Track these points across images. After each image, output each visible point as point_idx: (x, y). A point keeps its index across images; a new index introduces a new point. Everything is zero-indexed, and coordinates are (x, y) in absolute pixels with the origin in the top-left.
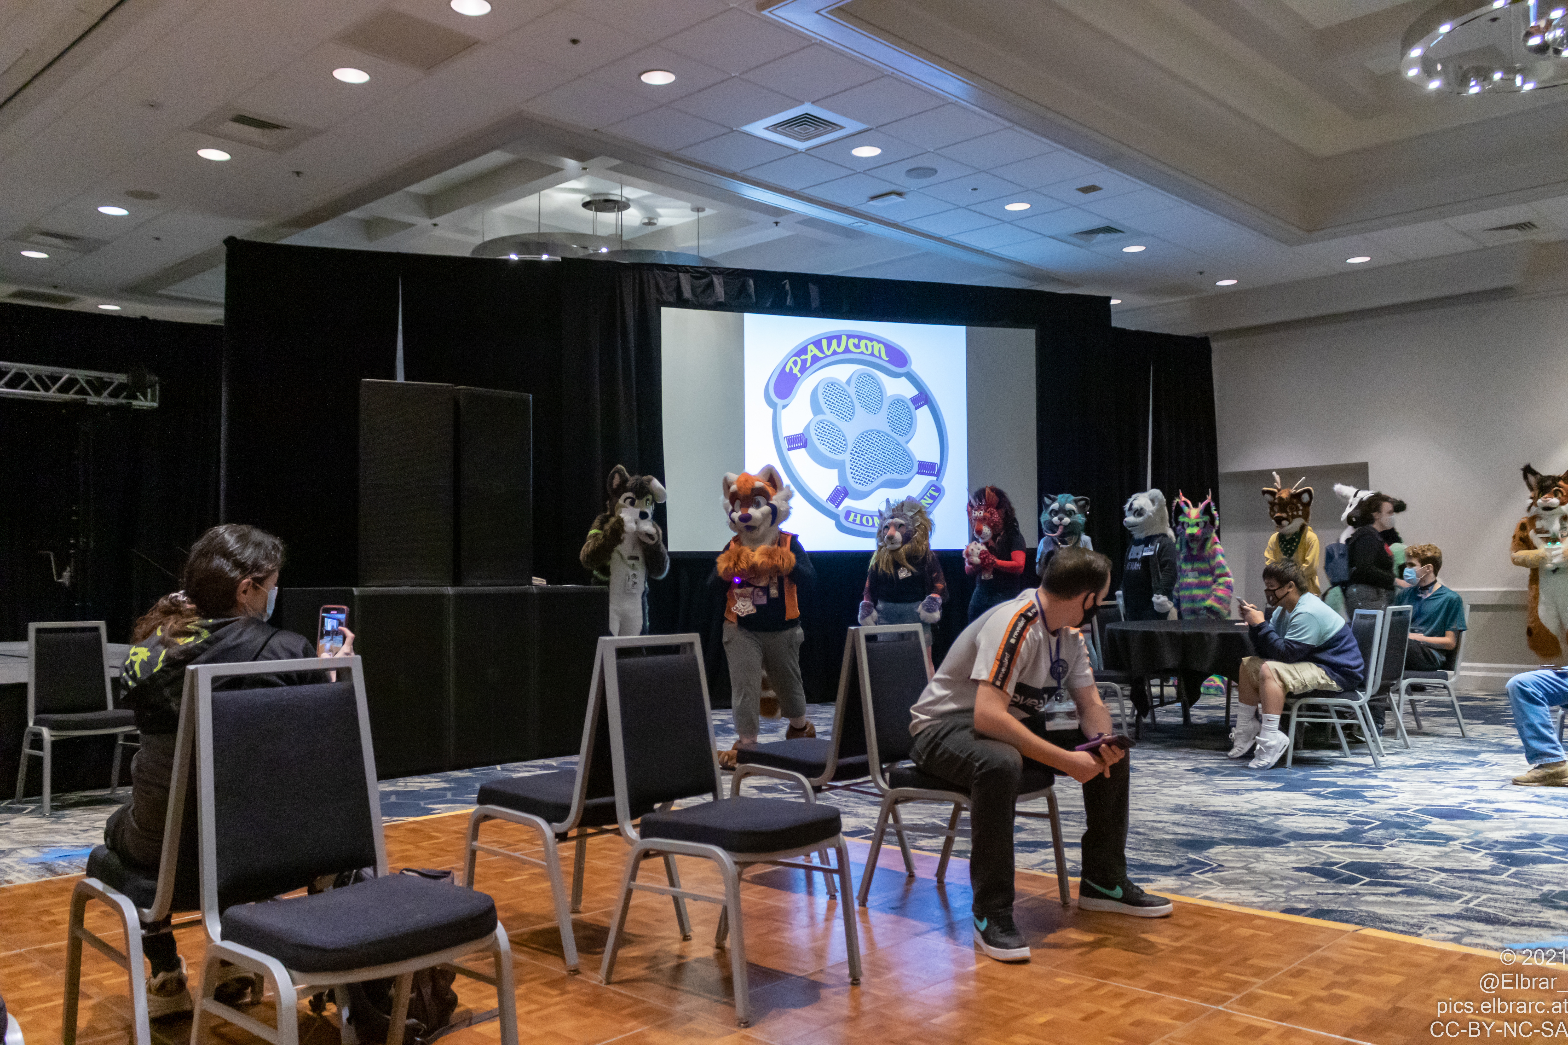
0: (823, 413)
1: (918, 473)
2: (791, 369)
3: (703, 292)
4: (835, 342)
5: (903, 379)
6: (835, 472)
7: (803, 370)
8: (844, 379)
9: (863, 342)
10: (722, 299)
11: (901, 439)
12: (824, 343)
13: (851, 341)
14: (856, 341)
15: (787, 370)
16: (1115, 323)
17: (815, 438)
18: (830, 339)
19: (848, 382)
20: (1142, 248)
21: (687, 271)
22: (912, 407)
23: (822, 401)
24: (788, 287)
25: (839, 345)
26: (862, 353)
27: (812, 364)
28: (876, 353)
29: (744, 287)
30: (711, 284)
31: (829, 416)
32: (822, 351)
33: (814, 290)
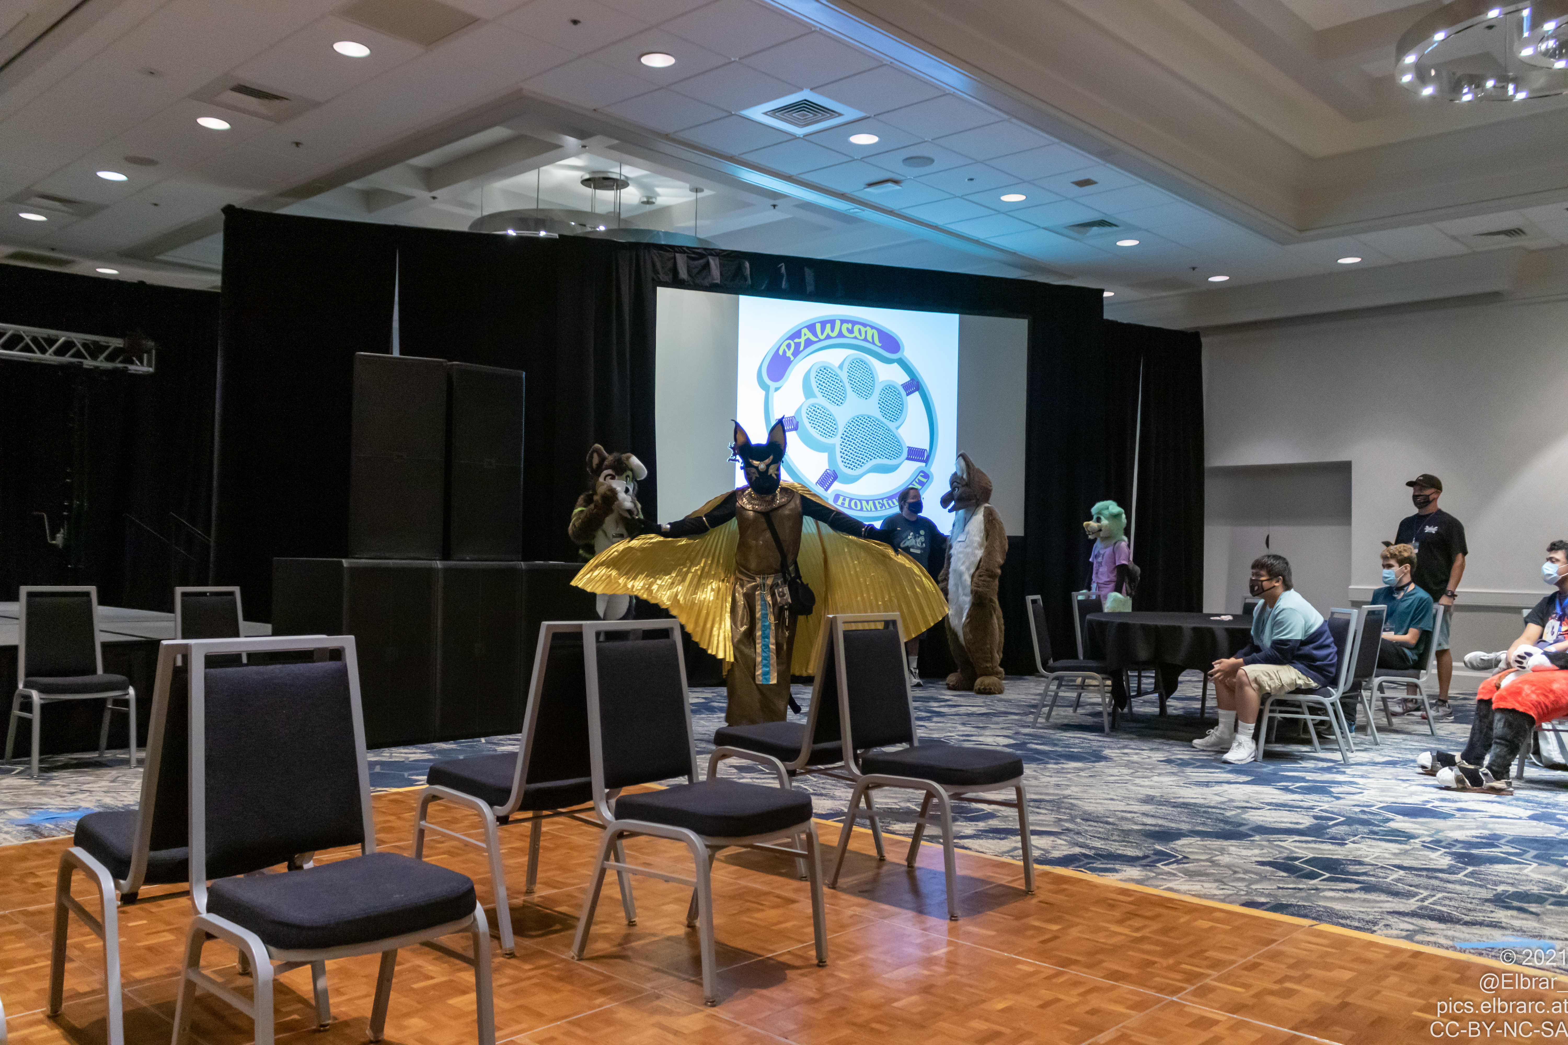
0: (815, 396)
1: (908, 459)
2: (784, 352)
3: (699, 273)
4: (828, 326)
5: (896, 364)
6: (825, 455)
7: (796, 353)
8: (837, 364)
9: (856, 328)
10: (718, 281)
11: (892, 426)
12: (818, 326)
13: (845, 326)
14: (850, 326)
15: (781, 352)
16: (1107, 315)
17: (806, 421)
18: (823, 324)
19: (841, 367)
20: (1136, 243)
21: (684, 252)
22: (903, 393)
23: (814, 385)
24: (783, 270)
25: (832, 330)
26: (855, 338)
27: (805, 347)
28: (869, 338)
29: (740, 269)
30: (707, 265)
31: (821, 400)
32: (816, 335)
33: (809, 274)
